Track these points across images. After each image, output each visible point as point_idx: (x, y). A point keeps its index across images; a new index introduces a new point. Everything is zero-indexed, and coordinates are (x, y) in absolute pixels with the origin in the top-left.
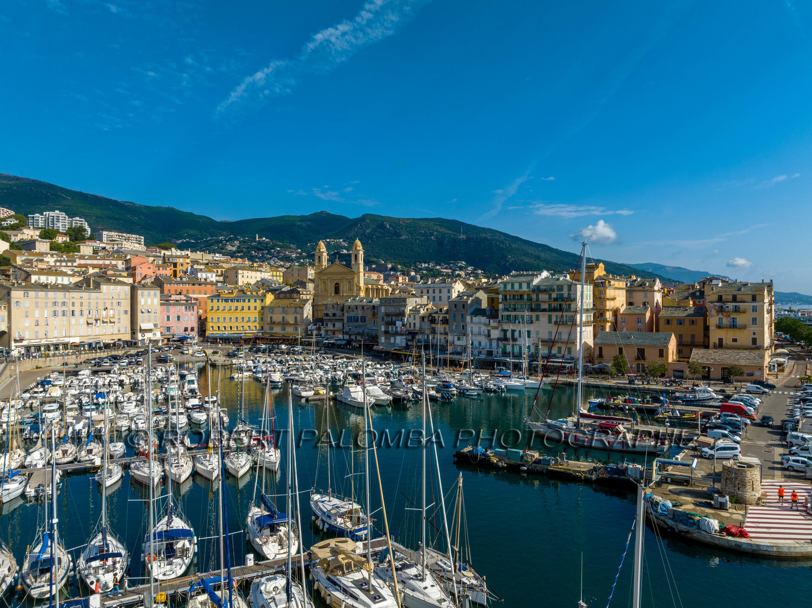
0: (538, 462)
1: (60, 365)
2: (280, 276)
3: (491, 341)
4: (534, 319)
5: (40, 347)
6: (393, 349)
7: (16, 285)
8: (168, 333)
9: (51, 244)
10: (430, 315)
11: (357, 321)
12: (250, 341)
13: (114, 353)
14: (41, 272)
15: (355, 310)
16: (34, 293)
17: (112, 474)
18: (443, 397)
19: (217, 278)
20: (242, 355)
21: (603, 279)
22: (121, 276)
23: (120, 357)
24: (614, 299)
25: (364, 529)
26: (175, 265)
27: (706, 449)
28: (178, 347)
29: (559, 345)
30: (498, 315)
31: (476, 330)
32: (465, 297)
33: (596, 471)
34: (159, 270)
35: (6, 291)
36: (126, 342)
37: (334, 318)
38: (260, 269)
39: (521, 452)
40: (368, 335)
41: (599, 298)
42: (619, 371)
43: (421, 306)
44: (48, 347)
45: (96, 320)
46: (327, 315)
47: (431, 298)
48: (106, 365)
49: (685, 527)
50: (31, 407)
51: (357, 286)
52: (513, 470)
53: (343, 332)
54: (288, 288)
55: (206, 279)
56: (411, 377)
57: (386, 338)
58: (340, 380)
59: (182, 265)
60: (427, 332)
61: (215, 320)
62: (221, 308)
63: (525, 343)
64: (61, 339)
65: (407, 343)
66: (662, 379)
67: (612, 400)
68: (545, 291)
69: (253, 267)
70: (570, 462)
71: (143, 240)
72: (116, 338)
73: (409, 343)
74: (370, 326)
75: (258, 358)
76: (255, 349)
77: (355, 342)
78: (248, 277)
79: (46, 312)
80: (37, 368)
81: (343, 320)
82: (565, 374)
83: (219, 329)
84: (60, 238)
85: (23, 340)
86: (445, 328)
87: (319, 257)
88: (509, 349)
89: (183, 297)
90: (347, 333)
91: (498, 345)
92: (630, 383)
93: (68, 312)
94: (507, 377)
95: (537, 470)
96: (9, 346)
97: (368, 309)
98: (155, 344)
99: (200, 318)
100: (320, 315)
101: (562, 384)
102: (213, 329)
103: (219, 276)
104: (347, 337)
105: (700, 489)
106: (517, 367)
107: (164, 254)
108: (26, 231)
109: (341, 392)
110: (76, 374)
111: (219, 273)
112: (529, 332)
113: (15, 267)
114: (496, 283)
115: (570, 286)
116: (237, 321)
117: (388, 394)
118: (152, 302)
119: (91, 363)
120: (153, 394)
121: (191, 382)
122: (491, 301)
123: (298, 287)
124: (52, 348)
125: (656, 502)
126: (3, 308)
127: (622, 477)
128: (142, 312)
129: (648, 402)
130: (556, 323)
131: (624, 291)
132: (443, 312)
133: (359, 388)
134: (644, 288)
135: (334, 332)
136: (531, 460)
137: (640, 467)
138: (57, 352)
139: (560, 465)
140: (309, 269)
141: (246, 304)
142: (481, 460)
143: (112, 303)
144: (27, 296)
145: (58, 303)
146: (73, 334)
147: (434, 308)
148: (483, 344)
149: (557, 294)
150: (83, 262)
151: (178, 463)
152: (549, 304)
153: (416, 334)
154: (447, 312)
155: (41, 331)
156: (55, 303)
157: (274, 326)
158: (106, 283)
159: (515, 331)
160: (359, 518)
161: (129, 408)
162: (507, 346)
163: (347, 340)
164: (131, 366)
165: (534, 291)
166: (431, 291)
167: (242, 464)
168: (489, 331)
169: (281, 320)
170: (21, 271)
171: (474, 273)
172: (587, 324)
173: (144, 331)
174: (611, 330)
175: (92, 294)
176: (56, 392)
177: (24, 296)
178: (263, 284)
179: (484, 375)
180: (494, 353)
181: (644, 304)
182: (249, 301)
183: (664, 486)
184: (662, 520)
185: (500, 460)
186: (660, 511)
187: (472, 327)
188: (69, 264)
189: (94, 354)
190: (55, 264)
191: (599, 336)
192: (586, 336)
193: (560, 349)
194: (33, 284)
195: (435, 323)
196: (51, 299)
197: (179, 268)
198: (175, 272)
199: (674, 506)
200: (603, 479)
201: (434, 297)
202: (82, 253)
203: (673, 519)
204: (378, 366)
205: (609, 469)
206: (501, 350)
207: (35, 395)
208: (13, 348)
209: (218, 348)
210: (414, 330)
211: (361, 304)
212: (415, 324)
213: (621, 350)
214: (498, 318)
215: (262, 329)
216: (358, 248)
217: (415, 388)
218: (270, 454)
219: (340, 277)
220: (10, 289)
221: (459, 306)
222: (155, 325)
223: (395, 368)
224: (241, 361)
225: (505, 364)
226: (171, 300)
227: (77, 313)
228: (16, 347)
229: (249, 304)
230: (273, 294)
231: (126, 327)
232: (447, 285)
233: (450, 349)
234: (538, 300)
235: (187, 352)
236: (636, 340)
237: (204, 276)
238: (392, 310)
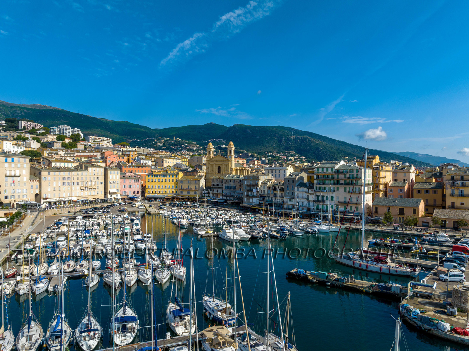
0: (337, 280)
1: (66, 212)
2: (187, 161)
3: (309, 202)
4: (336, 189)
5: (56, 202)
6: (251, 205)
7: (44, 168)
8: (124, 195)
9: (62, 143)
10: (273, 186)
11: (231, 189)
12: (170, 200)
13: (95, 206)
14: (57, 161)
15: (230, 183)
16: (53, 172)
17: (94, 280)
18: (281, 236)
19: (152, 163)
20: (165, 208)
21: (378, 165)
22: (99, 162)
23: (98, 208)
24: (385, 177)
25: (234, 319)
26: (129, 156)
27: (442, 275)
28: (130, 203)
29: (351, 205)
30: (314, 187)
31: (300, 195)
32: (294, 176)
33: (372, 287)
34: (120, 158)
35: (38, 172)
36: (102, 200)
37: (217, 187)
38: (175, 158)
39: (327, 273)
40: (237, 197)
41: (376, 177)
42: (387, 222)
43: (268, 180)
44: (60, 203)
45: (86, 188)
46: (213, 185)
47: (274, 175)
48: (91, 213)
49: (428, 327)
50: (52, 237)
51: (231, 168)
52: (322, 284)
53: (223, 195)
54: (190, 169)
55: (145, 164)
56: (261, 223)
57: (247, 199)
58: (220, 224)
59: (132, 155)
60: (272, 196)
61: (150, 187)
62: (154, 181)
63: (330, 203)
64: (67, 198)
65: (259, 202)
66: (415, 227)
67: (383, 240)
68: (342, 173)
69: (172, 156)
70: (357, 280)
71: (111, 141)
72: (96, 197)
73: (261, 202)
74: (238, 192)
75: (174, 210)
76: (172, 204)
77: (229, 201)
78: (169, 163)
79: (59, 183)
80: (55, 214)
81: (222, 188)
82: (354, 223)
83: (152, 192)
84: (67, 140)
85: (47, 198)
86: (282, 194)
87: (209, 151)
88: (320, 207)
89: (133, 174)
90: (225, 196)
91: (314, 205)
92: (394, 229)
93: (71, 183)
94: (319, 224)
95: (336, 285)
96: (40, 202)
97: (237, 182)
98: (117, 201)
99: (142, 186)
100: (209, 185)
101: (353, 229)
102: (149, 192)
103: (153, 162)
104: (224, 198)
105: (438, 301)
106: (325, 218)
107: (123, 149)
108: (49, 136)
109: (221, 232)
110: (74, 218)
111: (153, 160)
112: (332, 197)
113: (44, 158)
114: (313, 166)
115: (358, 170)
116: (162, 188)
117: (248, 234)
118: (116, 177)
119: (82, 212)
120: (116, 231)
121: (137, 224)
122: (310, 178)
123: (197, 169)
124: (62, 203)
125: (410, 310)
126: (37, 181)
127: (388, 292)
128: (110, 183)
129: (406, 242)
130: (349, 192)
131: (391, 173)
132: (281, 184)
133: (231, 230)
134: (404, 170)
135: (217, 195)
136: (333, 278)
137: (400, 286)
138: (65, 205)
139: (350, 282)
140: (203, 158)
141: (168, 178)
142: (303, 277)
143: (94, 178)
144: (50, 175)
145: (66, 178)
146: (73, 195)
147: (276, 182)
148: (305, 204)
149: (350, 175)
150: (79, 154)
151: (129, 275)
152: (345, 181)
153: (265, 197)
154: (283, 184)
155: (57, 193)
156: (64, 178)
157: (183, 191)
158: (91, 166)
159: (324, 196)
160: (230, 312)
161: (103, 240)
162: (319, 205)
163: (225, 199)
164: (104, 214)
165: (335, 173)
166: (274, 171)
167: (164, 276)
168: (308, 196)
169: (187, 187)
170: (47, 160)
171: (300, 158)
172: (368, 193)
173: (111, 194)
174: (383, 196)
175: (83, 173)
176: (64, 229)
177: (48, 174)
178: (177, 167)
179: (305, 223)
180: (311, 209)
181: (404, 180)
182: (169, 177)
183: (415, 298)
184: (413, 321)
185: (314, 278)
186: (412, 315)
187: (298, 194)
188: (72, 155)
189: (84, 207)
190: (64, 155)
191: (375, 200)
192: (368, 200)
193: (351, 207)
194: (52, 167)
195: (276, 191)
196: (62, 176)
197: (131, 157)
198: (128, 160)
199: (421, 312)
200: (376, 292)
201: (276, 175)
202: (78, 149)
203: (421, 321)
204: (243, 216)
205: (380, 287)
206: (315, 207)
207: (54, 231)
208: (42, 203)
209: (152, 204)
210: (264, 194)
211: (233, 179)
212: (264, 191)
213: (389, 209)
214: (313, 188)
215: (177, 193)
216: (231, 146)
217: (264, 230)
218: (180, 270)
219: (221, 163)
220: (41, 171)
221: (290, 181)
222: (118, 190)
223: (252, 218)
224: (165, 211)
225: (318, 216)
226: (126, 176)
227: (76, 184)
228: (44, 202)
229: (169, 178)
230: (183, 172)
231: (102, 191)
232: (283, 168)
233: (285, 206)
234: (338, 178)
235: (135, 206)
236: (400, 203)
237: (144, 162)
238: (251, 183)
